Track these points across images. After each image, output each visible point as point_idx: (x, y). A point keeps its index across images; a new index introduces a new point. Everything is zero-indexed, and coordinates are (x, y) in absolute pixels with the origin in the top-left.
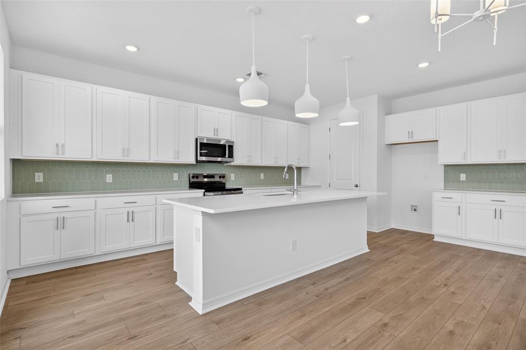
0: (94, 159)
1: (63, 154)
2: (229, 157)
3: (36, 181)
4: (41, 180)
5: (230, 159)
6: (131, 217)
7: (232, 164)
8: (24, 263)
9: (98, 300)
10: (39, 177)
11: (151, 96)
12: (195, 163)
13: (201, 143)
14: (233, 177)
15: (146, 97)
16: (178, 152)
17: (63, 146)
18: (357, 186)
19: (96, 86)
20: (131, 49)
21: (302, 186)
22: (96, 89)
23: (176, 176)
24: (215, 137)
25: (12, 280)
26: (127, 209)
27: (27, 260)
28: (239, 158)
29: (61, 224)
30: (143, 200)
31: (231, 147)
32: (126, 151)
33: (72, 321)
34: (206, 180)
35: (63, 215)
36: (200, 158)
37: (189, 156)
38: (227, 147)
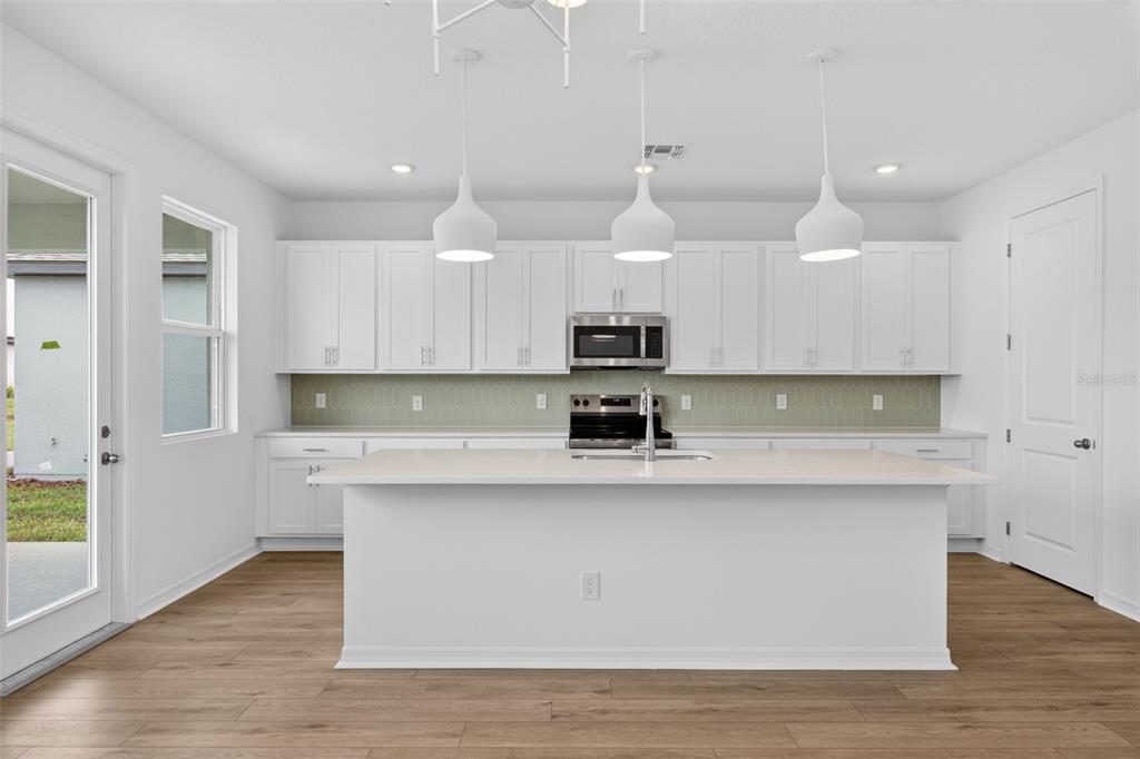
0: (380, 371)
1: (336, 362)
2: (648, 355)
3: (318, 406)
4: (323, 406)
5: (651, 362)
7: (667, 371)
8: (274, 530)
10: (321, 401)
12: (569, 373)
13: (576, 328)
14: (686, 402)
16: (529, 350)
17: (335, 350)
18: (1085, 445)
19: (382, 243)
20: (403, 169)
21: (942, 434)
22: (383, 248)
23: (541, 401)
24: (616, 310)
25: (261, 553)
27: (278, 528)
28: (683, 357)
31: (653, 331)
32: (429, 353)
34: (603, 409)
35: (317, 463)
36: (574, 361)
37: (556, 359)
38: (643, 332)
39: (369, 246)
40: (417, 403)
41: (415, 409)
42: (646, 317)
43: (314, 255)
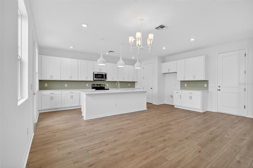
1: (53, 78)
2: (105, 78)
3: (46, 86)
4: (47, 86)
5: (105, 79)
6: (72, 97)
7: (107, 81)
8: (43, 108)
9: (61, 117)
10: (46, 85)
11: (78, 60)
12: (93, 80)
13: (95, 74)
15: (77, 60)
16: (87, 77)
17: (53, 76)
18: (151, 88)
19: (61, 58)
20: (71, 47)
22: (62, 59)
23: (87, 85)
24: (100, 72)
25: (40, 113)
26: (71, 95)
27: (44, 108)
28: (109, 79)
29: (52, 98)
30: (76, 92)
31: (106, 75)
32: (71, 77)
33: (54, 120)
35: (52, 96)
36: (95, 79)
37: (91, 78)
38: (104, 75)
39: (59, 58)
40: (66, 85)
41: (66, 86)
42: (105, 73)
43: (47, 59)
